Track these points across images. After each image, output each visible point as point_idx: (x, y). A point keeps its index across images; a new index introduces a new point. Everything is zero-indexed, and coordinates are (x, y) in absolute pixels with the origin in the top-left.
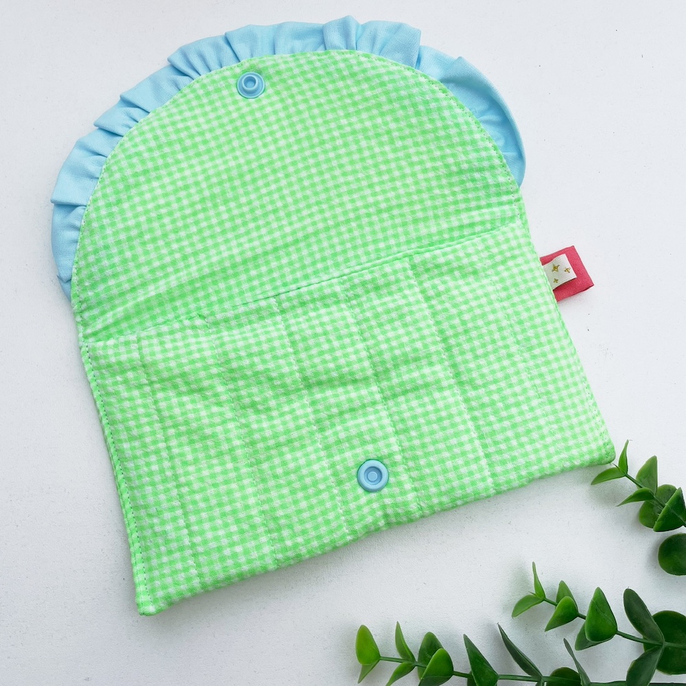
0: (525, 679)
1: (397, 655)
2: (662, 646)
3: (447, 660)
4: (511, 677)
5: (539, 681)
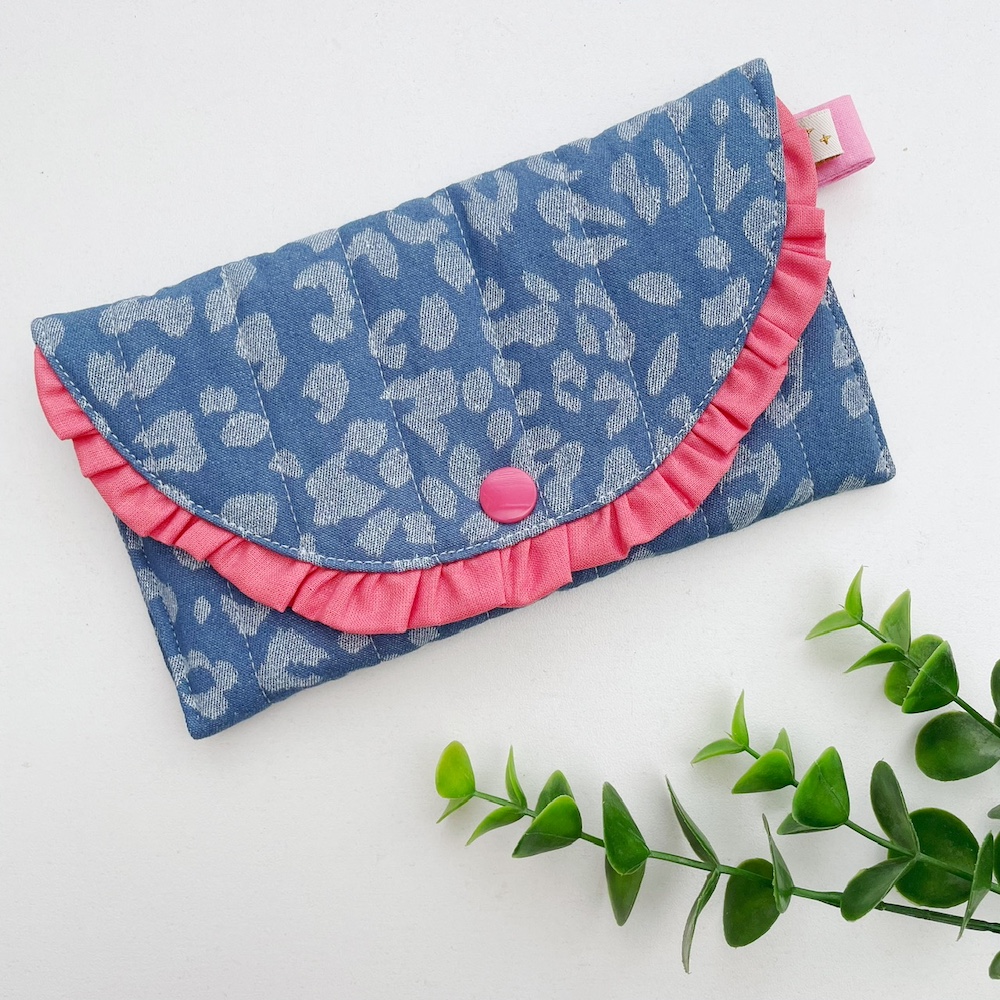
0: (692, 863)
1: (504, 795)
2: (911, 857)
3: (575, 816)
4: (670, 857)
5: (712, 871)
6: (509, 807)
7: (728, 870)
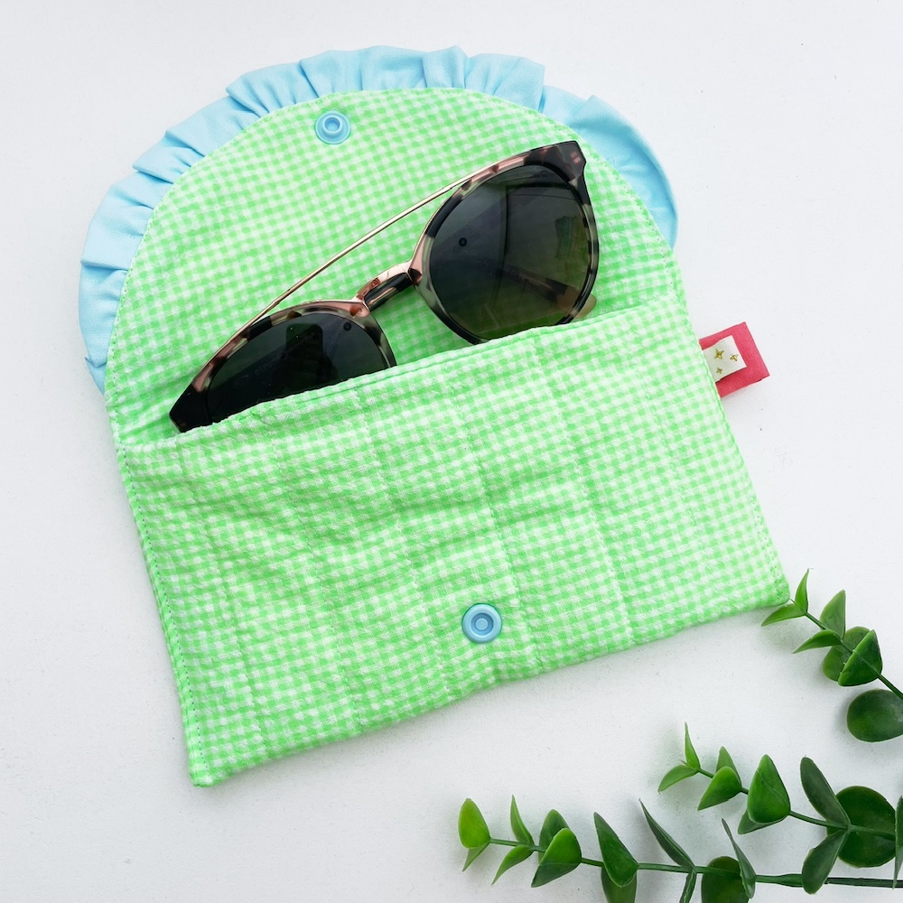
0: (673, 869)
2: (846, 830)
3: (573, 843)
4: (655, 867)
5: (690, 873)
6: (520, 846)
7: (701, 870)
